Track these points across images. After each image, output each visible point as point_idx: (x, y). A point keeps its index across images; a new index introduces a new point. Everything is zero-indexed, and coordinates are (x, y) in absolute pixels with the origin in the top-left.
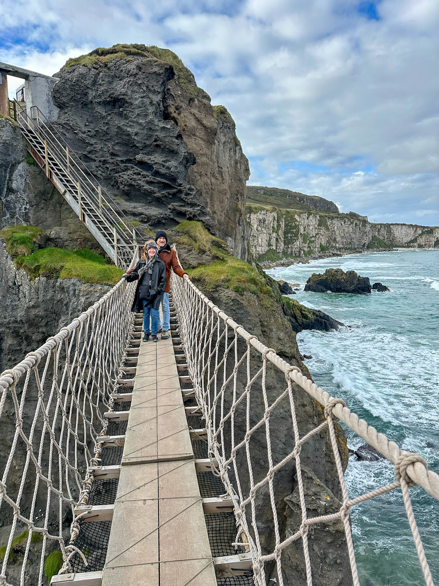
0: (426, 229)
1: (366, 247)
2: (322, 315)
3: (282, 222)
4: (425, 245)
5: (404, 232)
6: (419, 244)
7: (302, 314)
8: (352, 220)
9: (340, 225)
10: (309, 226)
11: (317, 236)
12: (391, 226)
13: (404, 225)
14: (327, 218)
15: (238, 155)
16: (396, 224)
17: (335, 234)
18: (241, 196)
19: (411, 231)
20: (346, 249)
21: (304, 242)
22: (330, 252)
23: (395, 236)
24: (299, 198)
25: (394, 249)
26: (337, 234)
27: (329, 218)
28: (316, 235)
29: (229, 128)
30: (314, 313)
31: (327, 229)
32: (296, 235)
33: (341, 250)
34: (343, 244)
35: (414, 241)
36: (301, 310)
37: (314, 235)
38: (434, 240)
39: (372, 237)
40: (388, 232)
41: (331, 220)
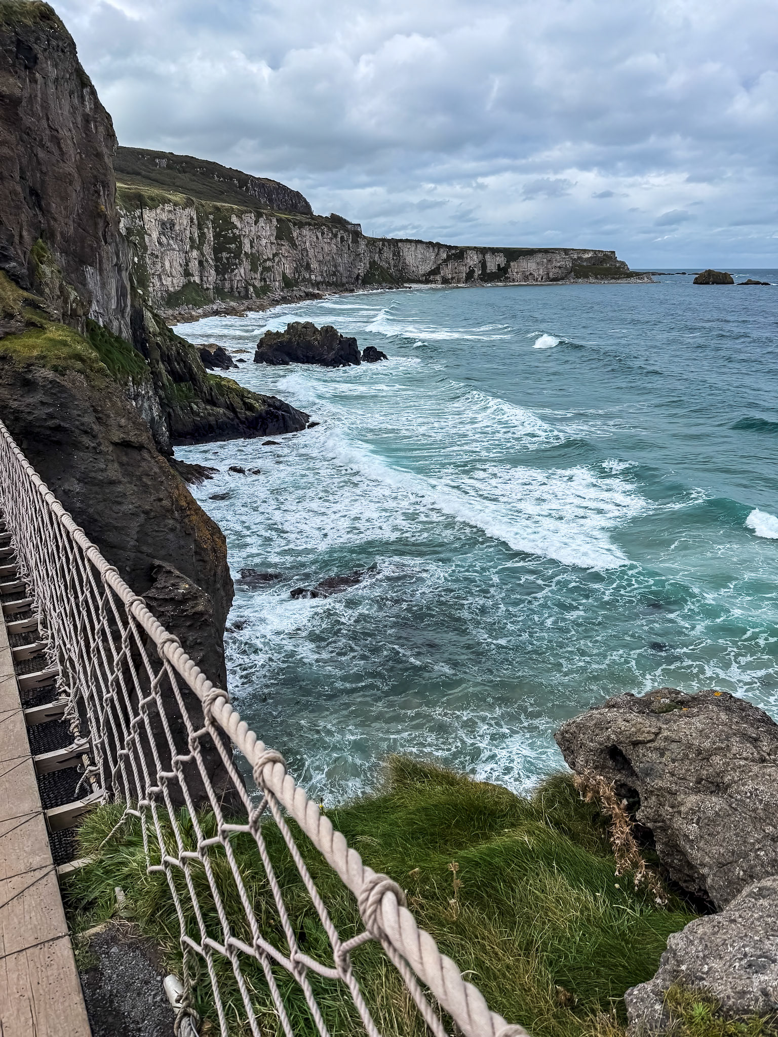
0: (453, 251)
1: (360, 282)
2: (278, 404)
3: (208, 228)
4: (453, 278)
5: (420, 256)
6: (443, 277)
7: (245, 403)
8: (334, 230)
9: (315, 239)
10: (259, 237)
11: (277, 259)
12: (400, 244)
13: (420, 242)
14: (291, 225)
15: (88, 106)
16: (407, 241)
17: (307, 255)
18: (104, 187)
19: (431, 254)
20: (329, 284)
21: (254, 269)
22: (300, 290)
23: (407, 261)
24: (239, 181)
25: (404, 285)
26: (310, 256)
27: (295, 224)
28: (274, 255)
29: (63, 51)
30: (264, 401)
31: (294, 245)
32: (237, 255)
33: (321, 287)
34: (322, 275)
35: (435, 271)
36: (243, 396)
37: (271, 257)
38: (464, 270)
39: (370, 263)
40: (394, 254)
41: (299, 228)
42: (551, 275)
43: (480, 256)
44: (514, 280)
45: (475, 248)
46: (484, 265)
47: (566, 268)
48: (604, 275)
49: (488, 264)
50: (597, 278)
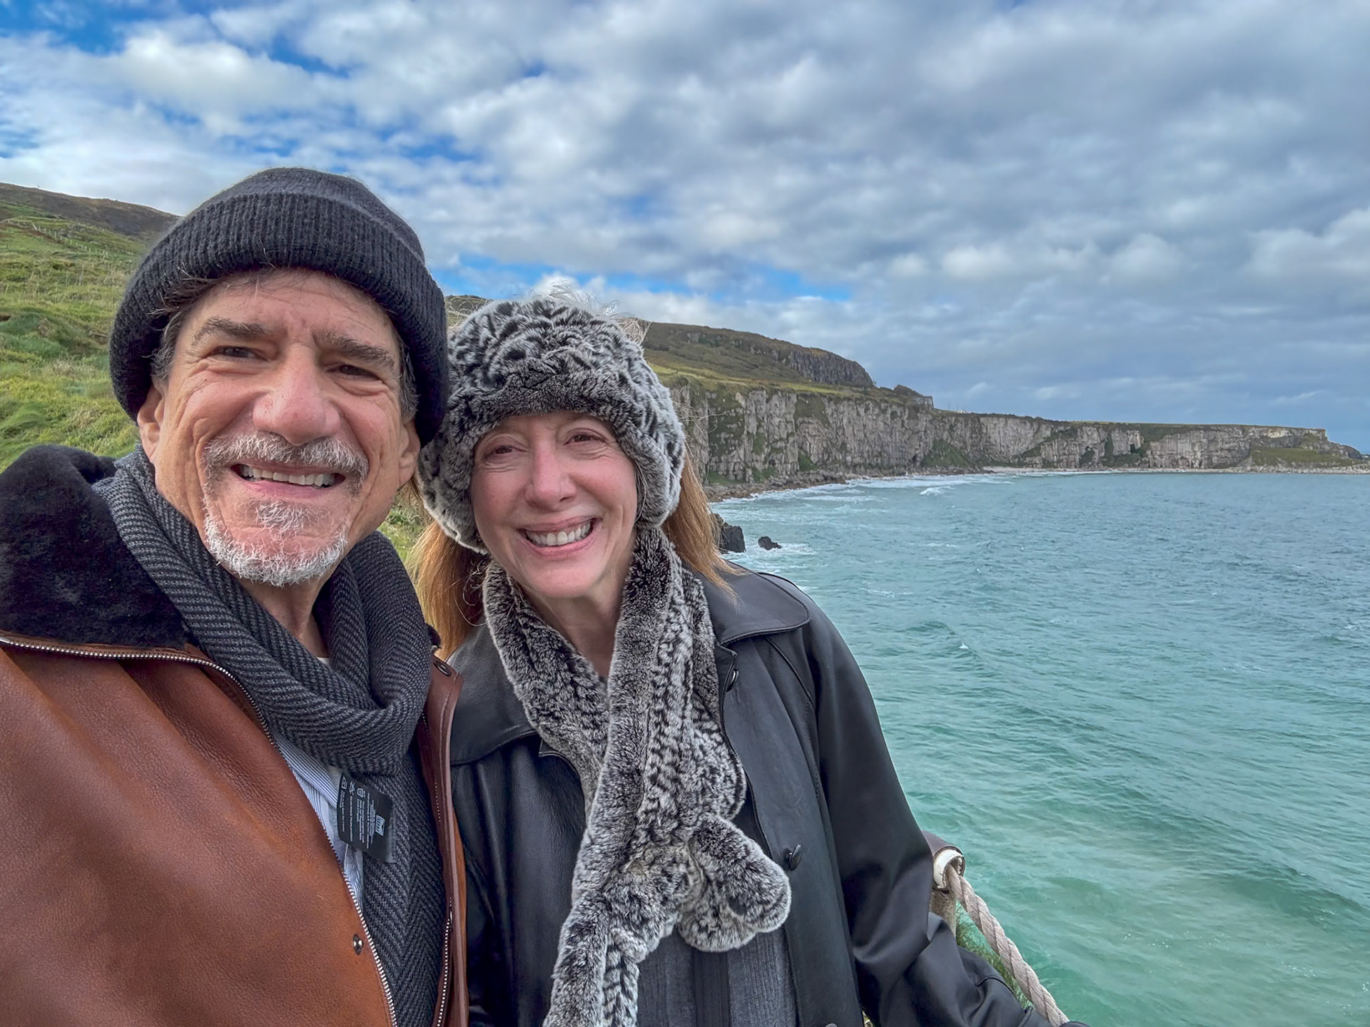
0: (1062, 428)
1: (918, 464)
3: (704, 408)
4: (1059, 461)
5: (1011, 434)
6: (1044, 460)
8: (883, 406)
9: (855, 416)
10: (770, 416)
11: (791, 440)
12: (982, 420)
13: (1013, 417)
14: (825, 401)
16: (993, 415)
17: (843, 434)
19: (1028, 432)
20: (870, 466)
21: (757, 449)
22: (818, 473)
23: (992, 440)
24: (779, 353)
25: (985, 468)
26: (847, 434)
27: (830, 399)
28: (788, 435)
31: (825, 422)
32: (738, 436)
33: (857, 469)
34: (862, 457)
35: (1033, 452)
37: (784, 436)
38: (1077, 452)
39: (935, 442)
40: (973, 432)
41: (836, 404)
42: (1215, 460)
43: (1104, 435)
44: (1155, 465)
45: (1096, 425)
46: (1108, 445)
47: (1239, 451)
48: (1303, 461)
49: (1116, 445)
50: (1291, 466)
